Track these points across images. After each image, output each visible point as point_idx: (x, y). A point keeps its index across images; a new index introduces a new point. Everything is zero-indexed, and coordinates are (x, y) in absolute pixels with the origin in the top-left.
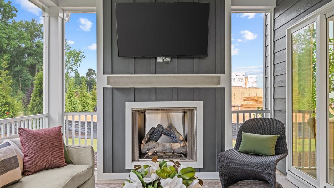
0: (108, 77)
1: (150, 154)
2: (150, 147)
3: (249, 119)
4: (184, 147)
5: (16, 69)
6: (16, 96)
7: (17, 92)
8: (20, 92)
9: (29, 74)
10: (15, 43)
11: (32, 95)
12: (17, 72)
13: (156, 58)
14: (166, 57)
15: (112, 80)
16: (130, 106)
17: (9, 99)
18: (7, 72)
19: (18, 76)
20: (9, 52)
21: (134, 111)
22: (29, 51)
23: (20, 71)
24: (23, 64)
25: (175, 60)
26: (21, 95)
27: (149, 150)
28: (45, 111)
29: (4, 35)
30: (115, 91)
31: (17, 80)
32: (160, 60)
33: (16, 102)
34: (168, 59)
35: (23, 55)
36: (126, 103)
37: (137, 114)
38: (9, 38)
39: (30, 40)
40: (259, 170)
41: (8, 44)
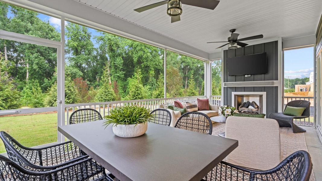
0: (225, 83)
1: (242, 112)
2: (242, 109)
3: (291, 101)
4: (257, 110)
5: (196, 77)
6: (196, 90)
7: (196, 88)
8: (198, 88)
9: (202, 79)
10: (196, 65)
11: (201, 90)
12: (196, 78)
13: (244, 75)
14: (248, 75)
15: (226, 84)
16: (233, 93)
17: (194, 91)
18: (193, 79)
19: (197, 80)
20: (193, 69)
21: (235, 95)
22: (202, 68)
23: (198, 77)
24: (199, 74)
25: (253, 76)
26: (198, 89)
27: (242, 110)
28: (205, 95)
29: (191, 62)
30: (228, 88)
31: (197, 82)
32: (246, 76)
33: (196, 92)
34: (250, 76)
35: (199, 70)
36: (232, 92)
37: (237, 97)
38: (193, 63)
39: (202, 63)
40: (286, 120)
41: (193, 66)
